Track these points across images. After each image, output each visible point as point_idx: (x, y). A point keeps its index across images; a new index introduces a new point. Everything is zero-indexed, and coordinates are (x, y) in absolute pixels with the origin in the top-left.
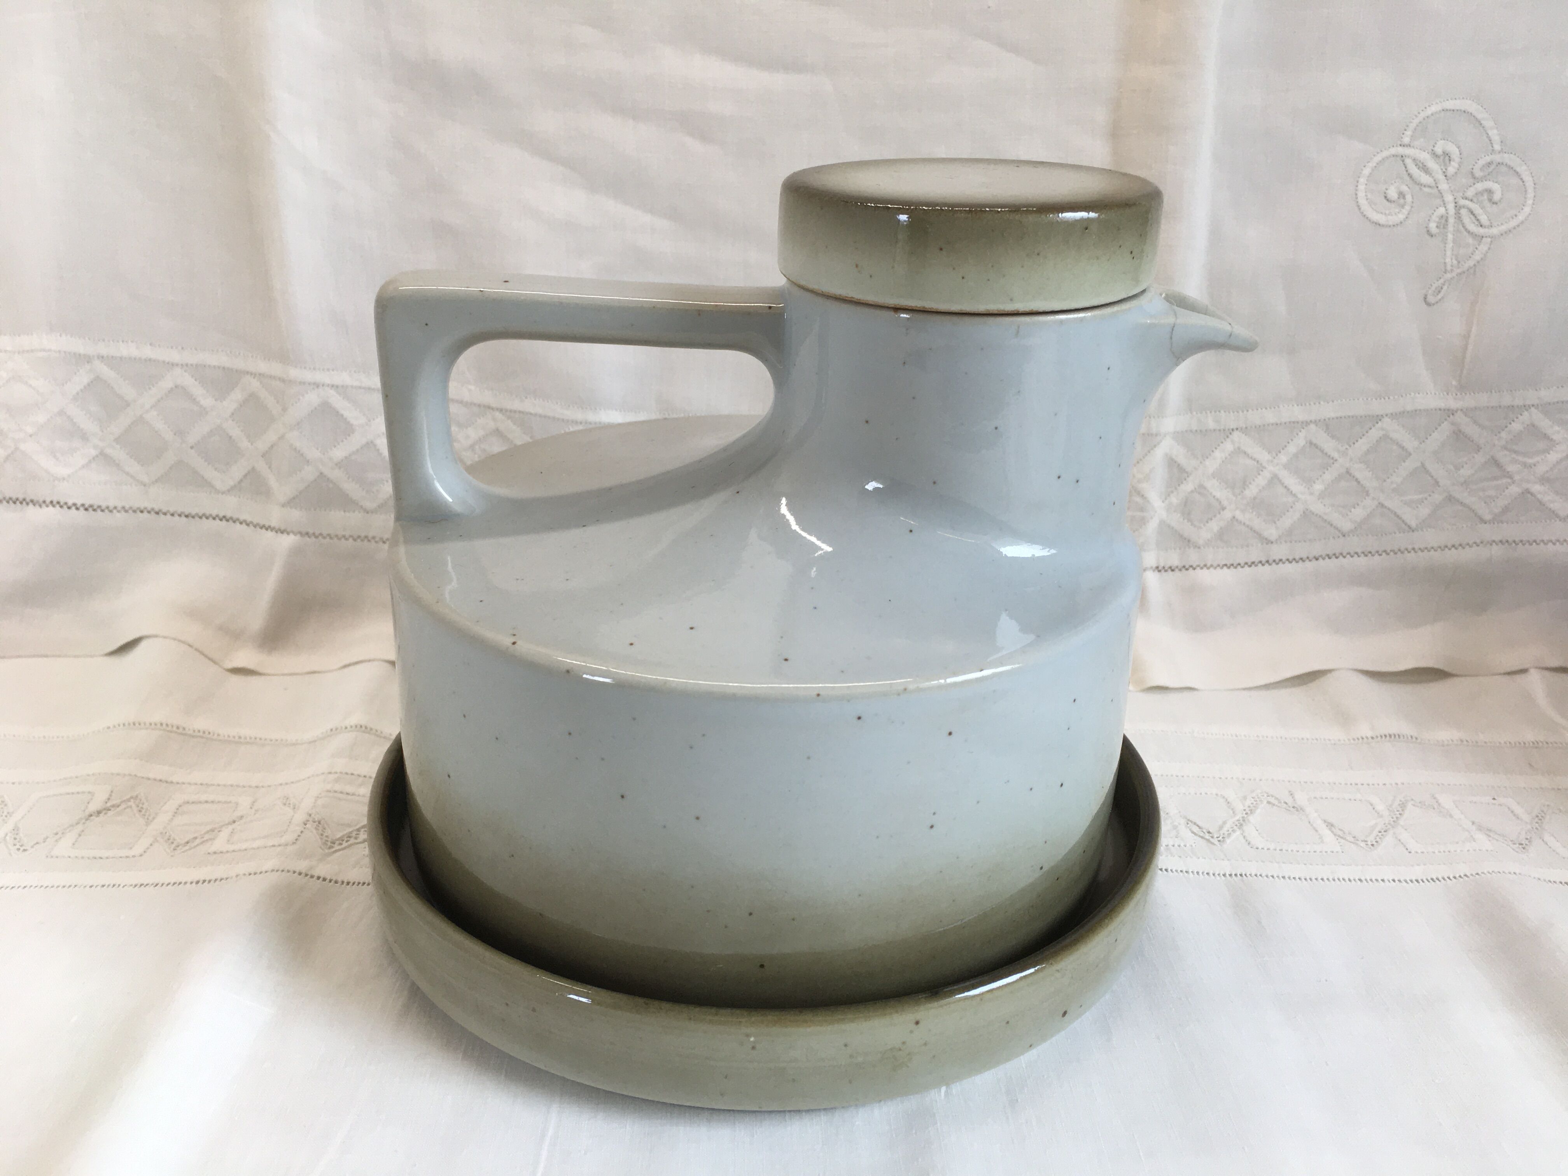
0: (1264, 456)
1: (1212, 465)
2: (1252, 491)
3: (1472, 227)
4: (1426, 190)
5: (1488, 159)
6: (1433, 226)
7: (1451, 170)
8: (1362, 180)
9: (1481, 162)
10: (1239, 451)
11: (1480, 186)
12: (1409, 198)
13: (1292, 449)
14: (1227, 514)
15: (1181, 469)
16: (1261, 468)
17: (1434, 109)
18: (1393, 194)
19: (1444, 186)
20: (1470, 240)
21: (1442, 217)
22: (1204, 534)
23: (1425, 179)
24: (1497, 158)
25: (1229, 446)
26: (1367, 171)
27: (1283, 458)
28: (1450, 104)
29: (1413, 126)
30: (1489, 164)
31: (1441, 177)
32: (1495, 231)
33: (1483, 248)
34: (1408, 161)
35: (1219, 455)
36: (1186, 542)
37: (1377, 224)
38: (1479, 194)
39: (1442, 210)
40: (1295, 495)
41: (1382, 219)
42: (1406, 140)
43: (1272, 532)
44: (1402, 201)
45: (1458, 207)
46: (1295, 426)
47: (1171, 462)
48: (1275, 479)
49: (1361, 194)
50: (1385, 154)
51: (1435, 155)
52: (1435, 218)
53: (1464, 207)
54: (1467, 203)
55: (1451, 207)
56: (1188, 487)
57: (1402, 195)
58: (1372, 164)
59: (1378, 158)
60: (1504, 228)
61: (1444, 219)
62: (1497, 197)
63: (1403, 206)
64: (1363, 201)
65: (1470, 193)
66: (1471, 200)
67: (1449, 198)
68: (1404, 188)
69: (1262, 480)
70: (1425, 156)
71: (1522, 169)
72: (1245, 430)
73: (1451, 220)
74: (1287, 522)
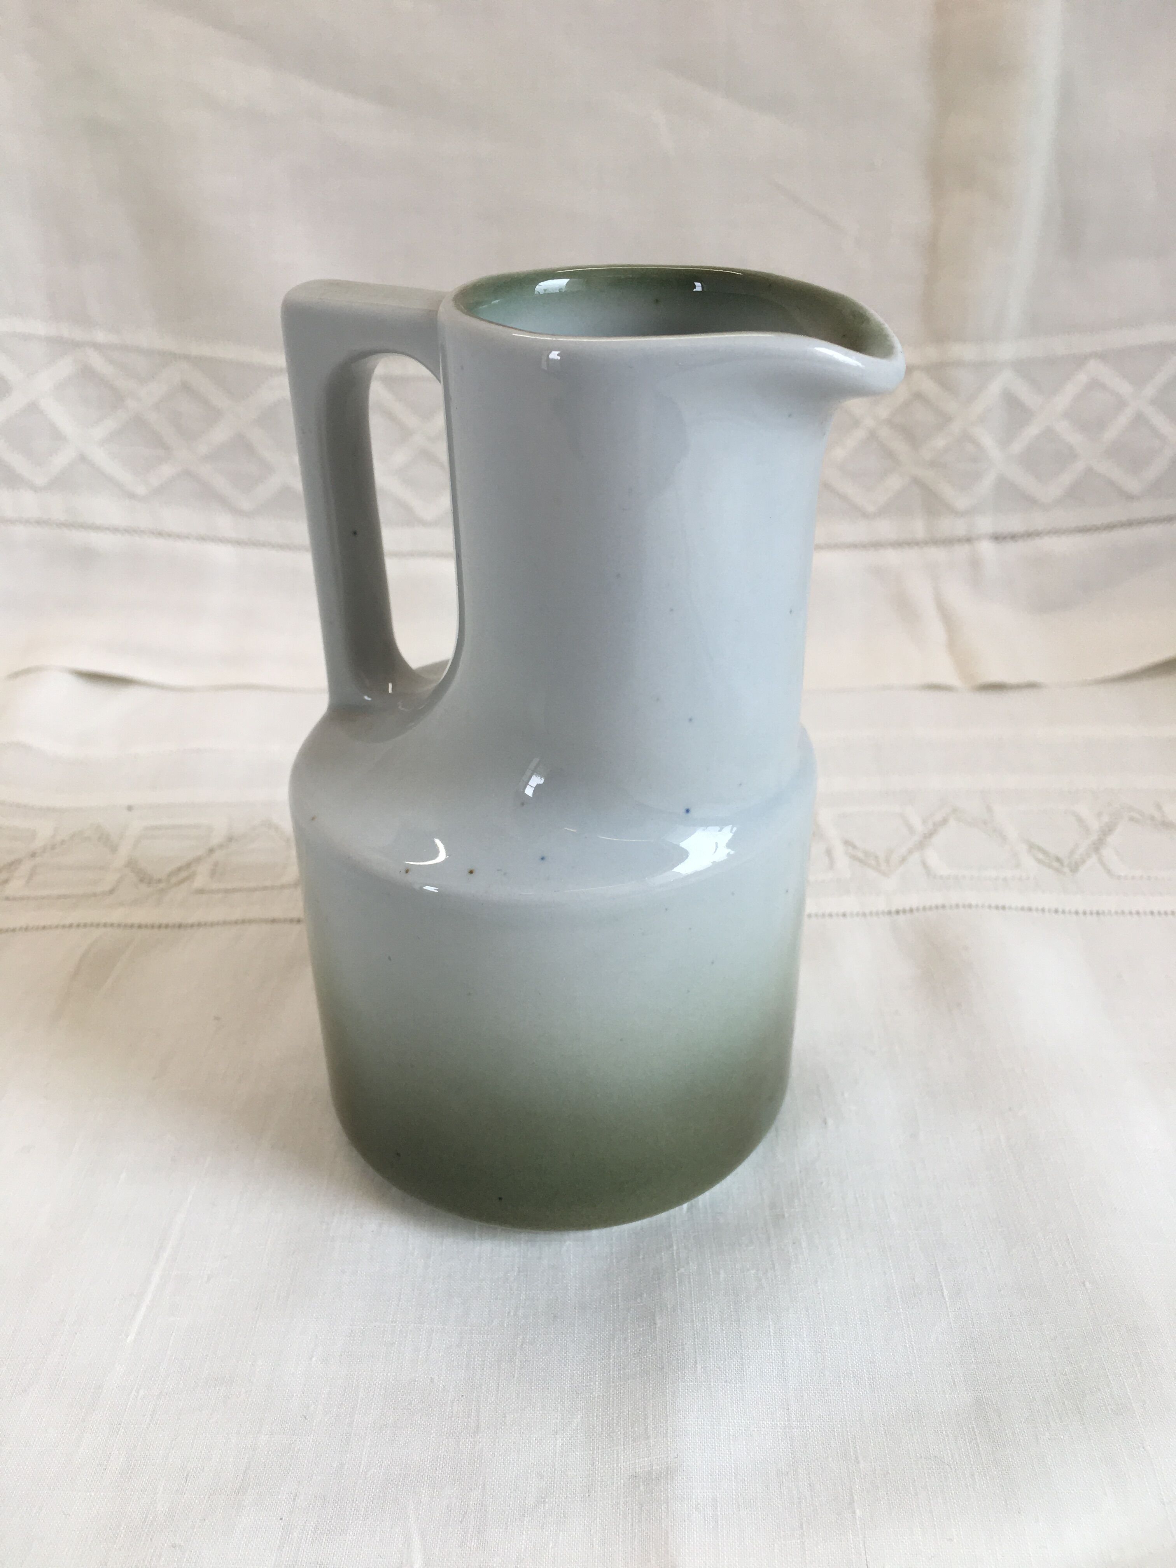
0: (1124, 388)
1: (1062, 401)
2: (1110, 434)
10: (1095, 384)
13: (1161, 378)
14: (1079, 466)
15: (1021, 407)
16: (1121, 404)
22: (1053, 491)
25: (1082, 378)
27: (1150, 391)
35: (1071, 389)
36: (1029, 501)
40: (1162, 437)
43: (1133, 485)
47: (1011, 401)
48: (1139, 419)
56: (1033, 431)
69: (1123, 420)
72: (1103, 356)
74: (1151, 473)
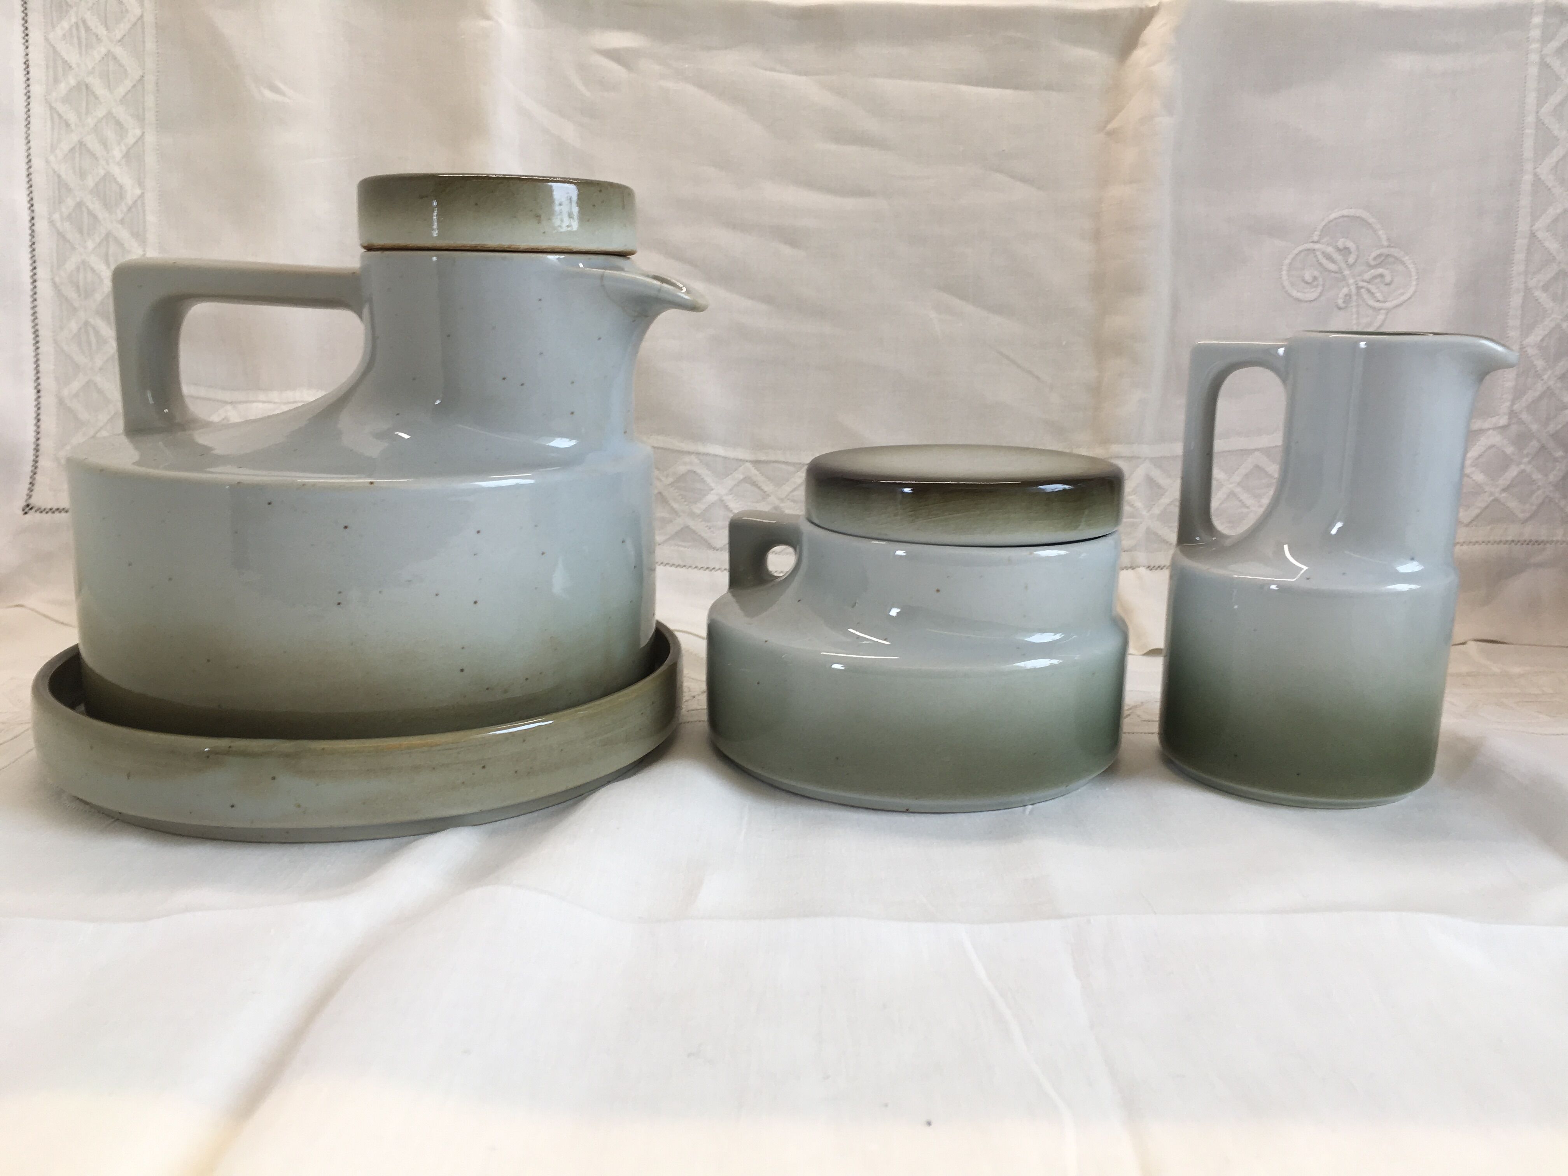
0: (1222, 476)
3: (1371, 302)
4: (1333, 275)
5: (1378, 252)
6: (1340, 302)
7: (1351, 260)
8: (1285, 268)
9: (1374, 254)
11: (1374, 272)
12: (1320, 279)
13: (1243, 470)
15: (1159, 486)
16: (1220, 485)
17: (1333, 216)
18: (1308, 277)
19: (1347, 272)
20: (1370, 312)
21: (1346, 295)
23: (1332, 267)
24: (1385, 251)
26: (1287, 261)
27: (1237, 478)
28: (1345, 212)
29: (1320, 227)
30: (1380, 255)
31: (1343, 265)
32: (1388, 305)
33: (1381, 317)
34: (1318, 253)
37: (1299, 300)
38: (1375, 277)
39: (1345, 290)
40: (1248, 507)
41: (1300, 295)
42: (1316, 238)
44: (1315, 283)
45: (1359, 288)
46: (1245, 452)
47: (1150, 481)
48: (1232, 494)
49: (1285, 277)
50: (1300, 248)
51: (1339, 250)
52: (1341, 295)
53: (1362, 287)
54: (1364, 284)
55: (1353, 288)
57: (1315, 278)
58: (1291, 256)
59: (1296, 251)
60: (1395, 303)
61: (1348, 296)
62: (1388, 279)
63: (1317, 286)
64: (1286, 283)
65: (1367, 276)
66: (1368, 282)
67: (1351, 281)
68: (1316, 273)
69: (1222, 495)
70: (1330, 250)
71: (1406, 259)
73: (1354, 298)
